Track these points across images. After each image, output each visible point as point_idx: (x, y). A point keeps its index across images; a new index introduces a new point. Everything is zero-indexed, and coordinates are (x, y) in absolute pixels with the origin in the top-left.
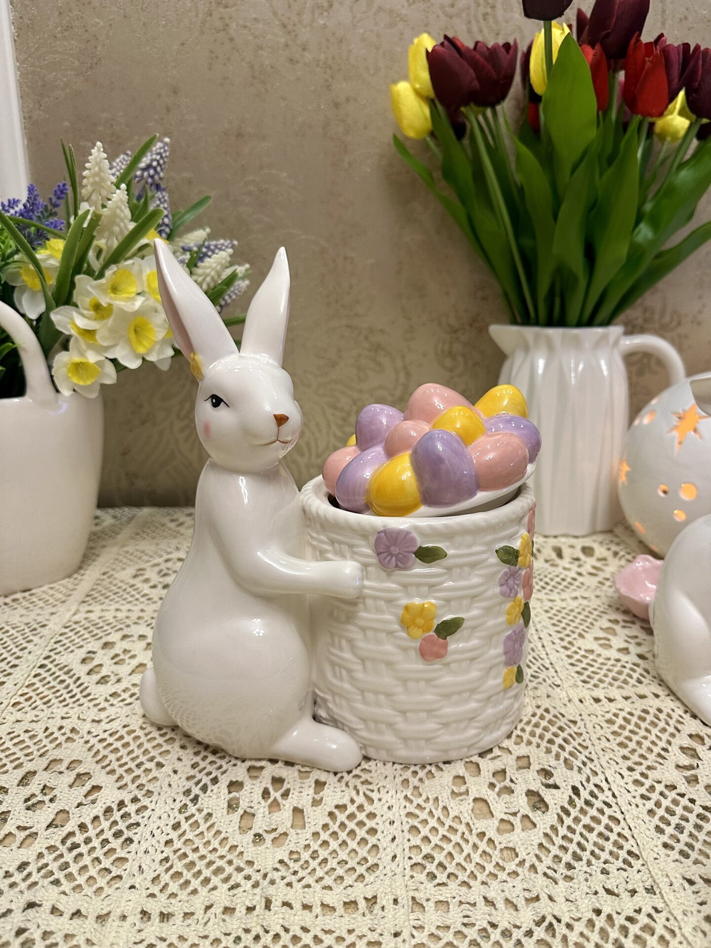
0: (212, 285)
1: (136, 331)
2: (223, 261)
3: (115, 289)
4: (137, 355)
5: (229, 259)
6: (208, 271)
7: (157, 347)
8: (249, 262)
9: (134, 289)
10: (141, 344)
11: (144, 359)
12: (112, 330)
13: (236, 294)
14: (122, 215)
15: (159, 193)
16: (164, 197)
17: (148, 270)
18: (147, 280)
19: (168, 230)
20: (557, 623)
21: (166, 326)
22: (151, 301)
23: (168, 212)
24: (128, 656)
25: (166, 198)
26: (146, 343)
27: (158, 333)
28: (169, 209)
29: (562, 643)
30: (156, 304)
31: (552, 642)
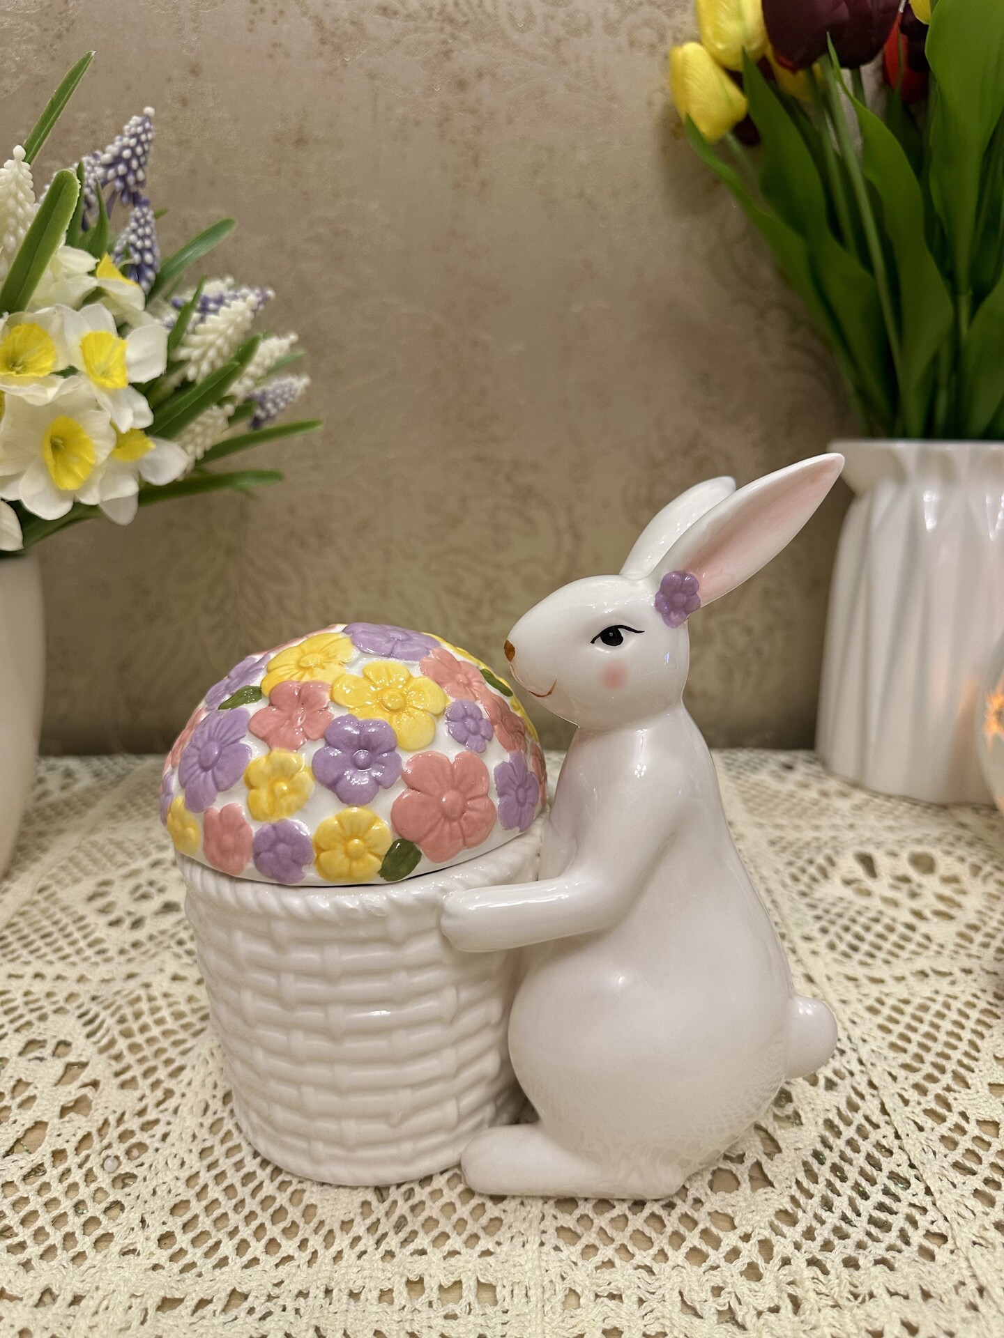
0: (219, 364)
1: (55, 447)
2: (239, 319)
3: (13, 362)
4: (62, 495)
5: (249, 314)
6: (211, 337)
7: (100, 476)
9: (49, 364)
10: (69, 471)
11: (76, 501)
12: (9, 444)
13: (286, 400)
14: (20, 210)
15: (137, 209)
16: (144, 215)
17: (87, 330)
18: (82, 347)
19: (150, 274)
20: (901, 1043)
21: (113, 434)
22: (82, 387)
23: (152, 242)
24: (18, 1100)
25: (149, 218)
26: (77, 470)
27: (100, 450)
28: (154, 237)
29: (923, 1100)
30: (96, 392)
31: (901, 1096)
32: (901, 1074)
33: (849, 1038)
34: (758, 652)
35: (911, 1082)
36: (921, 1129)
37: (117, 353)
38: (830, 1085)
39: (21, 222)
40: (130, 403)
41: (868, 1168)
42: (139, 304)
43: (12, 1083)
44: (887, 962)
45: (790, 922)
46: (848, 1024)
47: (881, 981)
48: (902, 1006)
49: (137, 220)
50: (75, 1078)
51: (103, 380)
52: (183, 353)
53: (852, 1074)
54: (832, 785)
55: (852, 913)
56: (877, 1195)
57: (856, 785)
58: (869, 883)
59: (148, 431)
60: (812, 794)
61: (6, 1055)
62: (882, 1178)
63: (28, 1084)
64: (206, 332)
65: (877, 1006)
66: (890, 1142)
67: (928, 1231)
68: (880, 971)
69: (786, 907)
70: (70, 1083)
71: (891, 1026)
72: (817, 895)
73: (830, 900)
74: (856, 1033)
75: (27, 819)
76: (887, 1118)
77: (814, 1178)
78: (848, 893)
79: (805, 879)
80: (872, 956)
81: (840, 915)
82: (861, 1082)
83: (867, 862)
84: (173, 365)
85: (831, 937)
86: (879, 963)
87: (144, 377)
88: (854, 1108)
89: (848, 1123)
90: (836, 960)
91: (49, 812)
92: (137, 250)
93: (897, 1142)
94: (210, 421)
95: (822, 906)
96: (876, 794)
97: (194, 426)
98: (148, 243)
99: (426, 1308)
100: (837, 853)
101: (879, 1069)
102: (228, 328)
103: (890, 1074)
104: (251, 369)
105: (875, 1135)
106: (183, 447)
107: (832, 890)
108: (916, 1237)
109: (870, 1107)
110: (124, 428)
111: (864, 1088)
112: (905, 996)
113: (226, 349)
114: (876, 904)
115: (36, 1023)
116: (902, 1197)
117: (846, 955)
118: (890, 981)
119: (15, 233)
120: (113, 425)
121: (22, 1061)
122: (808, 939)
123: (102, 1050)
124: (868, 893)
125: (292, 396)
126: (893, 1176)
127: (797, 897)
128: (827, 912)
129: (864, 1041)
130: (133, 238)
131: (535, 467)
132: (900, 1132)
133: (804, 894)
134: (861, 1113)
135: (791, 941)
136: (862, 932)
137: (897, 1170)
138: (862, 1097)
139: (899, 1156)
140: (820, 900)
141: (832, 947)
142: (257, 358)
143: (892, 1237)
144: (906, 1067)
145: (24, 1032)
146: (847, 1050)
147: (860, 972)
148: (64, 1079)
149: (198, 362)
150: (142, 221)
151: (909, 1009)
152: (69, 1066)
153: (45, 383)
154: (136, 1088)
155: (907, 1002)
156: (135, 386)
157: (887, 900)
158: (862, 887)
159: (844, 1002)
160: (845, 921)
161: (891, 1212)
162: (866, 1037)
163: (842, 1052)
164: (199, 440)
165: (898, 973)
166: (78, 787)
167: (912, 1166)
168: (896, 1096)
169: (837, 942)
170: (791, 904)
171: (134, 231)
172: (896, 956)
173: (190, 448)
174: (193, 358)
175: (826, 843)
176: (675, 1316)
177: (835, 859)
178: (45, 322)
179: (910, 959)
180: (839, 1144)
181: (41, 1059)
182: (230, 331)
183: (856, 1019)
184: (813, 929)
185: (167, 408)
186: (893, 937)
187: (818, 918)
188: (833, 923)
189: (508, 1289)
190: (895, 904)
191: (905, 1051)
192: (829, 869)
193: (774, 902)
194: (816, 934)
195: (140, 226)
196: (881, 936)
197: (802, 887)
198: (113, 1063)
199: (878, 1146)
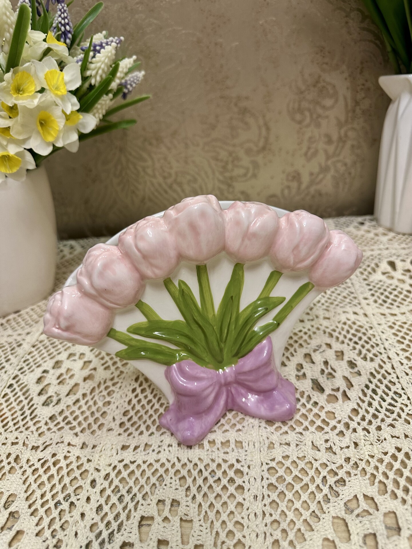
0: (104, 76)
1: (41, 124)
2: (110, 54)
3: (19, 90)
4: (48, 144)
5: (114, 52)
6: (99, 65)
7: (62, 135)
8: (136, 54)
9: (33, 88)
10: (49, 133)
11: (54, 146)
12: (23, 125)
13: (135, 83)
14: (9, 21)
15: (59, 5)
16: (63, 8)
17: (47, 70)
18: (45, 79)
19: (70, 36)
20: (402, 340)
21: (64, 116)
22: (49, 97)
23: (68, 20)
24: (69, 376)
25: (65, 8)
26: (52, 133)
27: (60, 123)
28: (68, 17)
29: (409, 363)
30: (54, 98)
31: (400, 362)
32: (401, 353)
33: (381, 339)
34: (350, 174)
35: (404, 356)
36: (407, 374)
37: (61, 78)
38: (372, 360)
39: (10, 26)
40: (69, 100)
41: (386, 390)
42: (66, 53)
43: (66, 369)
44: (398, 307)
45: (359, 292)
46: (381, 334)
47: (395, 315)
48: (403, 325)
49: (60, 10)
50: (88, 366)
51: (56, 92)
52: (88, 73)
53: (381, 353)
54: (380, 230)
55: (384, 287)
56: (389, 400)
57: (390, 230)
58: (393, 273)
59: (78, 111)
60: (371, 235)
61: (63, 359)
62: (391, 394)
63: (71, 370)
64: (97, 62)
65: (393, 325)
66: (395, 380)
67: (408, 414)
68: (395, 311)
69: (357, 286)
70: (86, 369)
71: (398, 333)
72: (371, 280)
73: (376, 282)
74: (384, 337)
75: (58, 267)
76: (394, 371)
77: (365, 395)
78: (383, 278)
79: (366, 273)
80: (392, 304)
81: (379, 288)
82: (384, 357)
83: (392, 264)
84: (84, 79)
85: (375, 298)
86: (394, 307)
87: (73, 88)
88: (381, 367)
89: (379, 373)
90: (377, 307)
91: (66, 264)
92: (62, 25)
93: (397, 380)
94: (103, 102)
95: (373, 284)
96: (399, 233)
97: (98, 106)
98: (66, 21)
99: (216, 451)
100: (380, 262)
101: (392, 351)
102: (105, 59)
103: (396, 353)
104: (119, 74)
105: (389, 377)
106: (94, 115)
107: (377, 277)
108: (403, 415)
109: (388, 367)
110: (68, 113)
111: (386, 359)
112: (405, 321)
113: (106, 69)
114: (395, 282)
115: (72, 347)
116: (398, 401)
117: (381, 305)
118: (399, 315)
119: (9, 32)
120: (63, 112)
121: (68, 362)
122: (366, 299)
123: (96, 356)
124: (392, 278)
125: (138, 80)
126: (395, 393)
127: (362, 281)
128: (374, 287)
129: (387, 340)
130: (60, 19)
131: (247, 98)
132: (399, 376)
133: (365, 280)
134: (384, 369)
135: (359, 300)
136: (388, 295)
137: (397, 391)
138: (385, 363)
139: (398, 386)
140: (372, 282)
141: (376, 301)
142: (120, 69)
143: (395, 416)
144: (403, 350)
145: (68, 350)
146: (380, 344)
147: (386, 312)
148: (85, 367)
149: (95, 76)
150: (62, 10)
151: (406, 326)
152: (85, 362)
153: (33, 97)
154: (110, 369)
155: (405, 323)
156: (71, 92)
157: (399, 280)
158: (390, 275)
159: (379, 324)
160: (381, 291)
161: (395, 406)
162: (388, 338)
163: (377, 345)
164: (100, 111)
165: (403, 311)
166: (76, 253)
167: (403, 389)
168: (399, 362)
169: (377, 299)
170: (360, 284)
171: (60, 16)
172: (402, 304)
173: (97, 115)
174: (93, 75)
175: (376, 257)
176: (309, 450)
177: (379, 264)
178: (28, 69)
179: (408, 305)
180: (375, 381)
181: (75, 360)
182: (106, 61)
183: (384, 331)
184: (368, 294)
185: (85, 98)
186: (402, 296)
187: (371, 290)
188: (376, 291)
189: (247, 443)
190: (403, 281)
191: (403, 343)
192: (376, 269)
193: (352, 284)
194: (370, 297)
195: (62, 13)
196: (396, 296)
197: (364, 277)
198: (101, 361)
199: (390, 382)
